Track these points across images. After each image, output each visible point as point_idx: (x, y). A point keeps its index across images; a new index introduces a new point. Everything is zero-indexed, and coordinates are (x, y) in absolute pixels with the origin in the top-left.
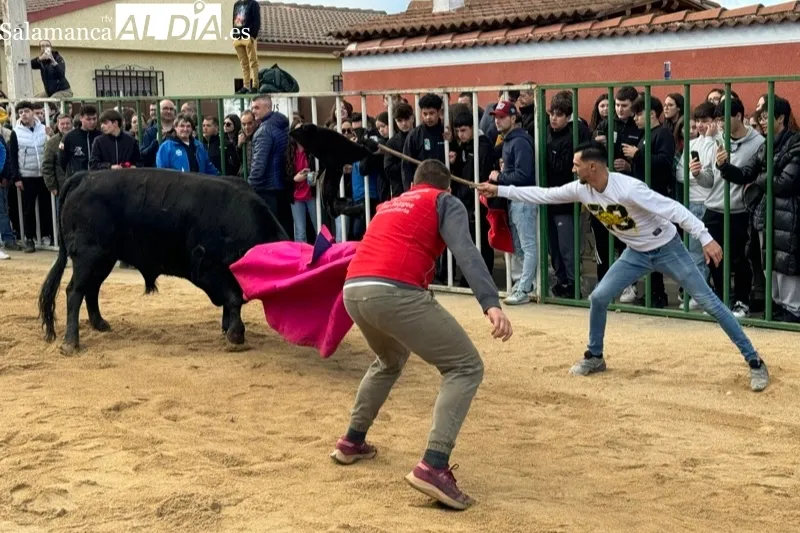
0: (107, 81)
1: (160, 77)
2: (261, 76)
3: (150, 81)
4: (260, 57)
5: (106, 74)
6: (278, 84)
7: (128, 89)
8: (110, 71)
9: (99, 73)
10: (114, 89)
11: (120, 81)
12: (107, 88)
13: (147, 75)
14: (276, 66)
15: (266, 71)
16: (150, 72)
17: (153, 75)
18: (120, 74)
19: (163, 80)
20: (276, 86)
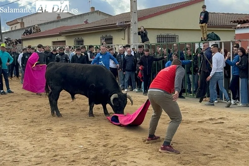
0: (161, 38)
1: (177, 37)
2: (208, 36)
3: (174, 38)
4: (208, 30)
5: (161, 36)
6: (213, 38)
7: (167, 41)
8: (162, 35)
9: (158, 36)
10: (163, 41)
11: (165, 38)
12: (161, 41)
13: (173, 36)
14: (213, 32)
15: (209, 34)
16: (174, 35)
17: (175, 36)
18: (165, 36)
19: (178, 38)
20: (213, 39)
